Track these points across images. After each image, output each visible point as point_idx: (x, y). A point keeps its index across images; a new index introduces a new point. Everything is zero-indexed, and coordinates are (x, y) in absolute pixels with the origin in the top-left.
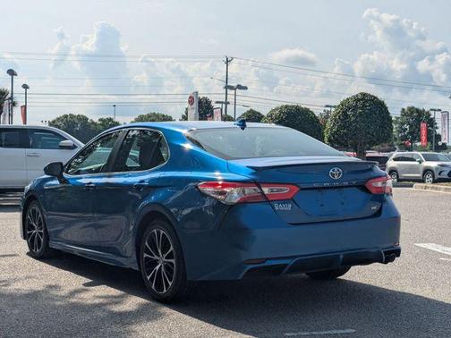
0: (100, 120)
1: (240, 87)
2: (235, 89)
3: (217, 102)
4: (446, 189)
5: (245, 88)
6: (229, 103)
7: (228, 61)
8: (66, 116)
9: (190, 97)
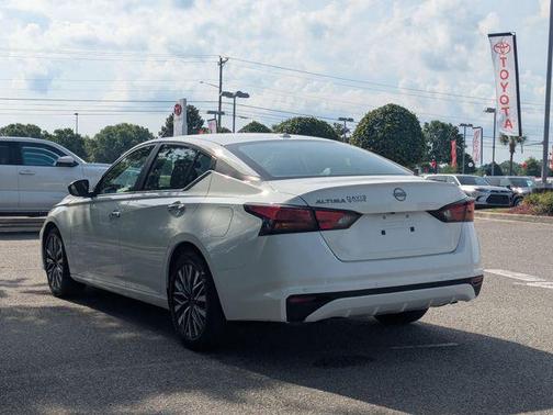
0: (56, 132)
1: (240, 94)
2: (234, 97)
3: (209, 112)
4: (492, 216)
5: (247, 96)
6: (223, 113)
7: (221, 63)
8: (12, 126)
9: (177, 106)
